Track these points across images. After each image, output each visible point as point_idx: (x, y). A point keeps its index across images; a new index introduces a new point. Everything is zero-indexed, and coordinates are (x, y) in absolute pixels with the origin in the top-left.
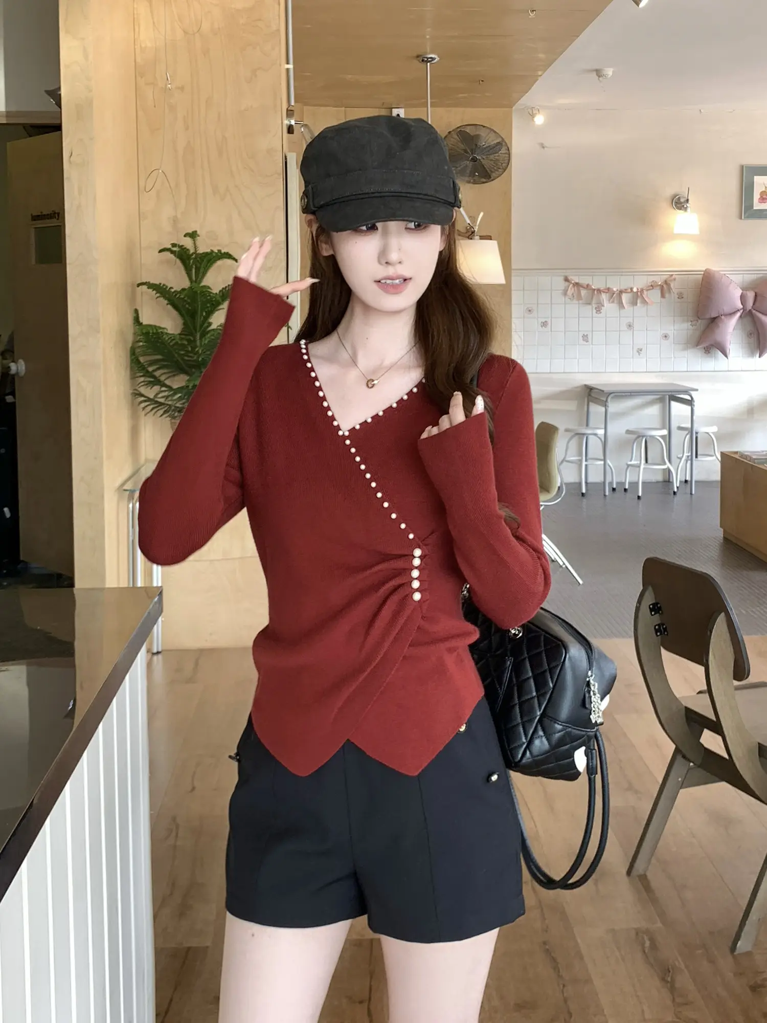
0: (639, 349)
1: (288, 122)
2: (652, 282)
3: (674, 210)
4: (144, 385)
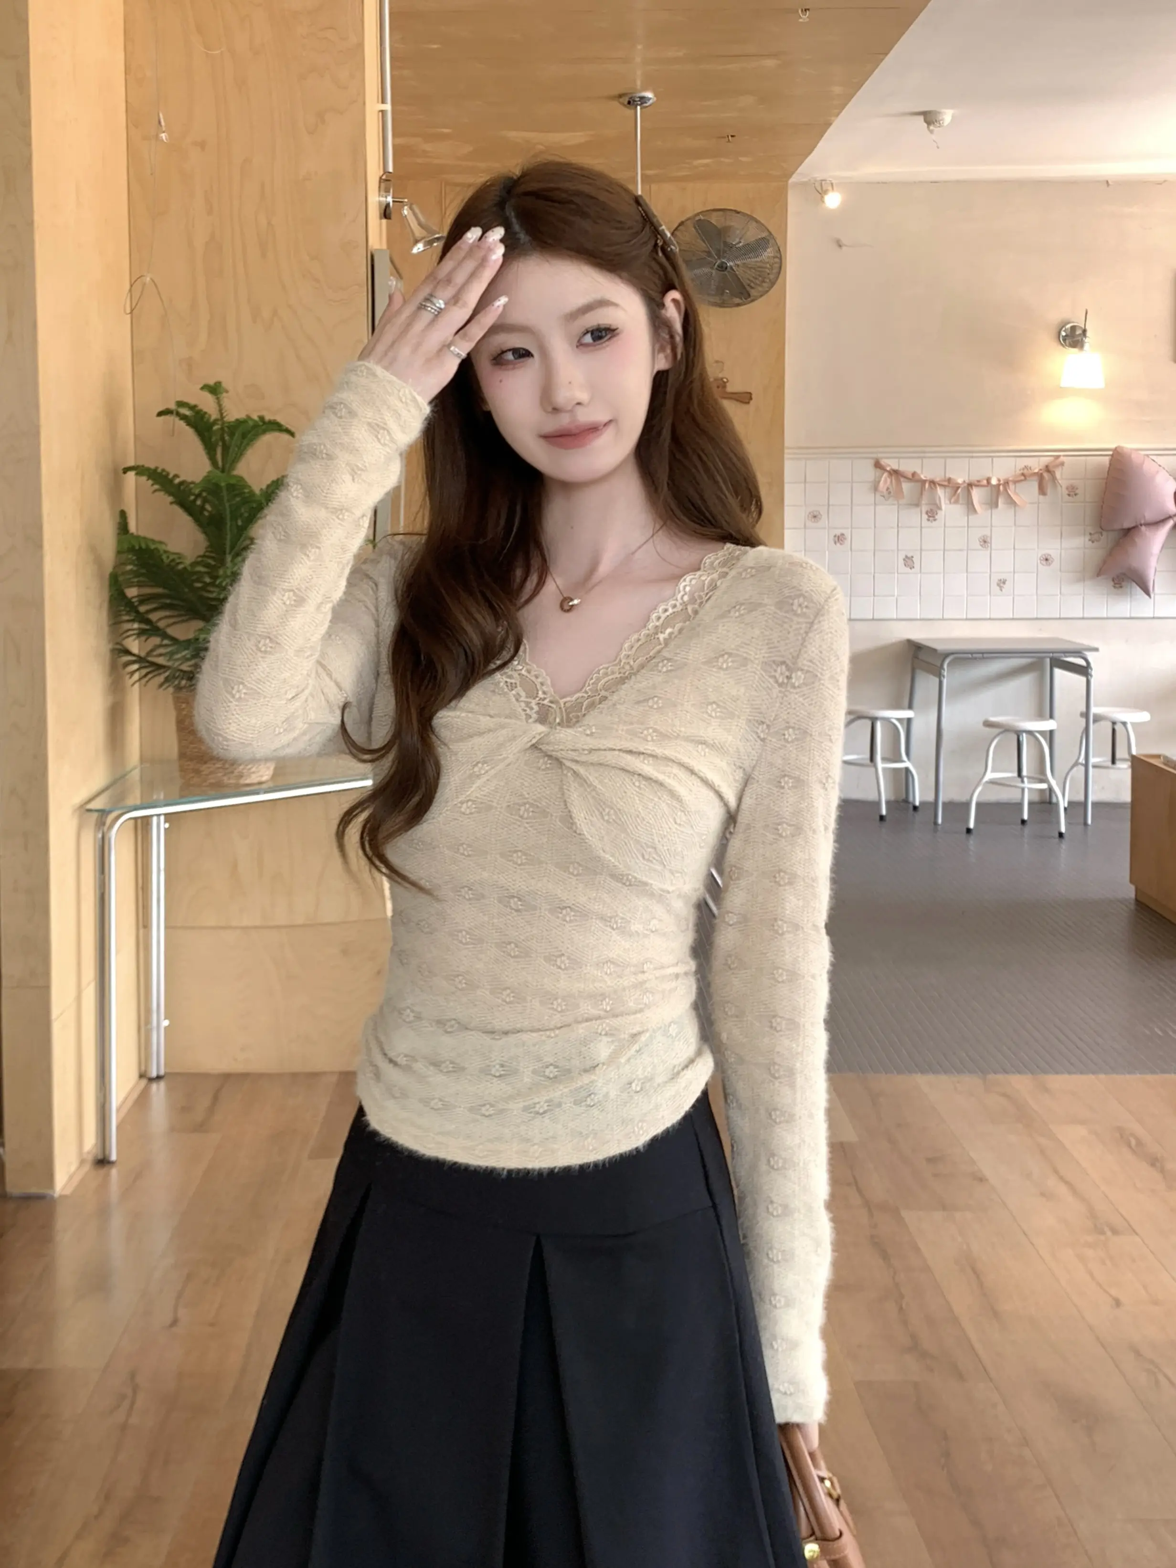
0: (999, 580)
1: (383, 199)
2: (1023, 469)
3: (1061, 347)
4: (134, 634)
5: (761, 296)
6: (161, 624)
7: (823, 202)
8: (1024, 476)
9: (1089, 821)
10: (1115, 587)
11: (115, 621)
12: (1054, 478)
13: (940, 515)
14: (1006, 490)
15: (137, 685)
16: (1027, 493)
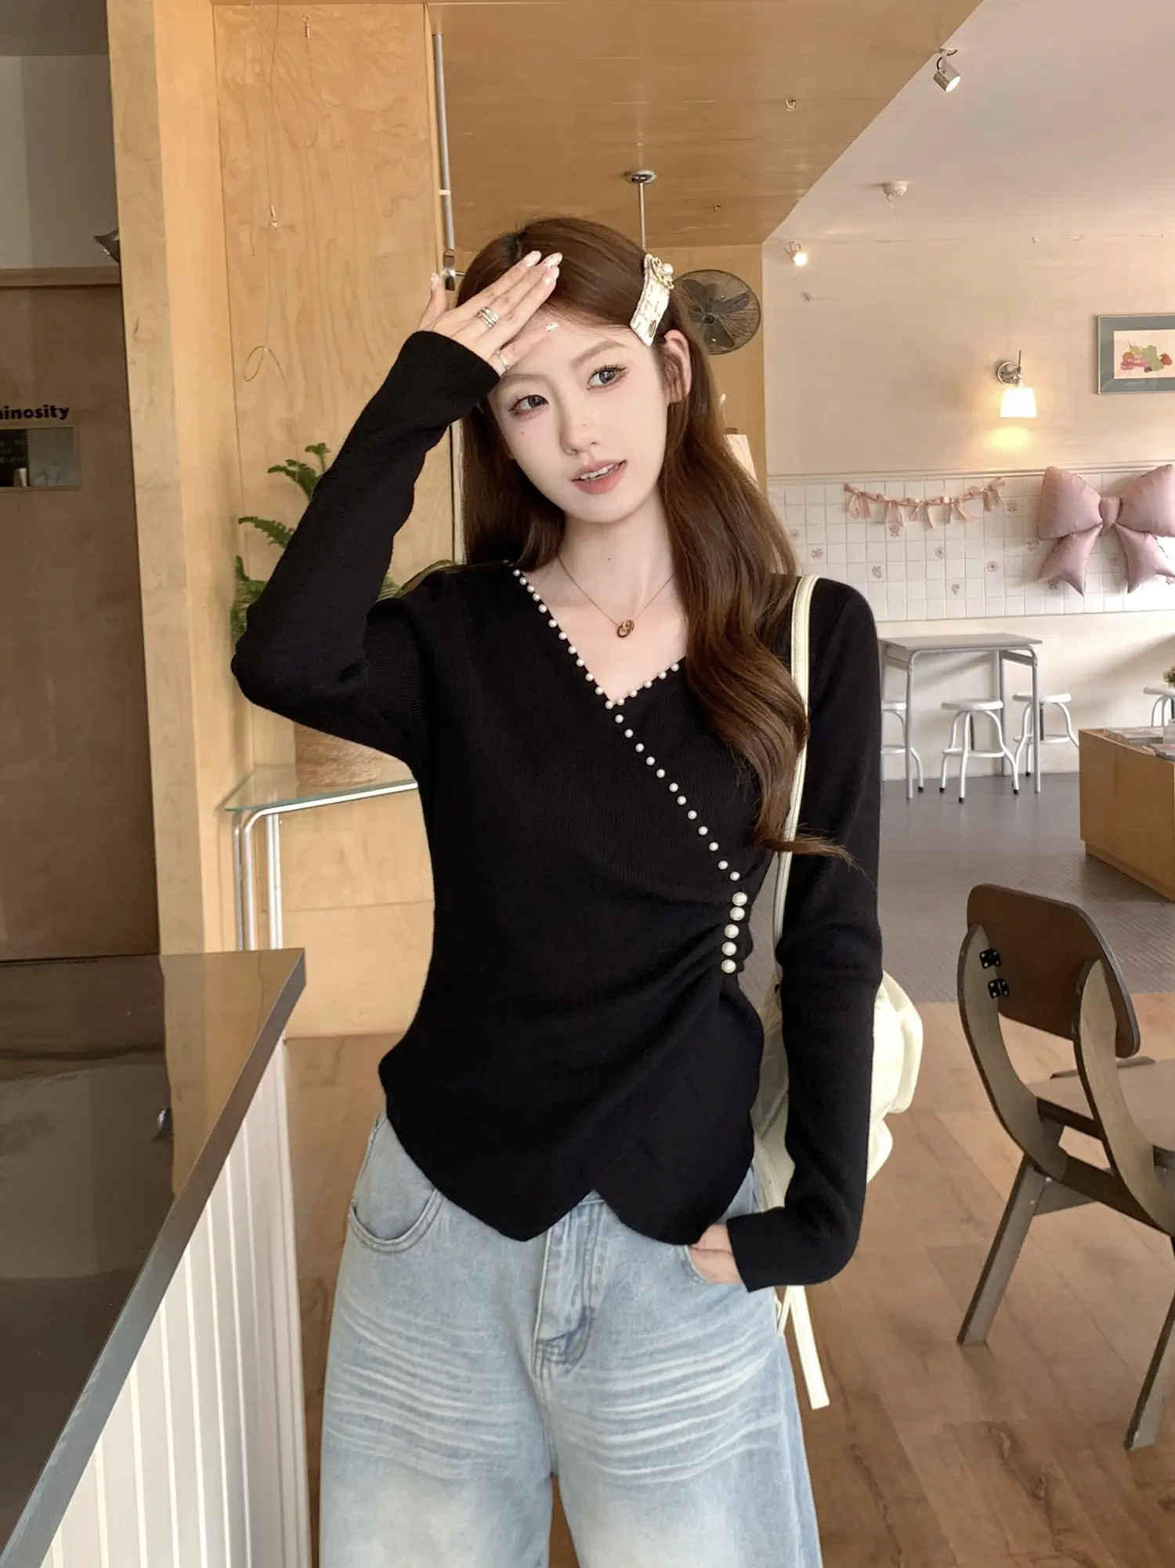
0: (953, 585)
1: (445, 273)
2: (970, 489)
3: (998, 383)
7: (792, 261)
8: (971, 495)
9: (1039, 789)
10: (1050, 588)
12: (996, 496)
13: (902, 530)
14: (956, 507)
16: (973, 509)
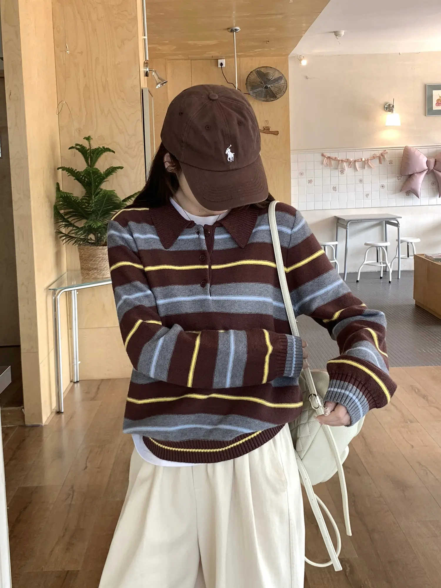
0: (366, 194)
1: (145, 70)
2: (373, 155)
3: (385, 112)
4: (63, 227)
5: (281, 97)
6: (72, 222)
7: (301, 63)
8: (374, 157)
9: (400, 278)
10: (407, 195)
11: (56, 222)
12: (384, 158)
13: (345, 172)
14: (367, 162)
15: (65, 244)
16: (375, 163)
